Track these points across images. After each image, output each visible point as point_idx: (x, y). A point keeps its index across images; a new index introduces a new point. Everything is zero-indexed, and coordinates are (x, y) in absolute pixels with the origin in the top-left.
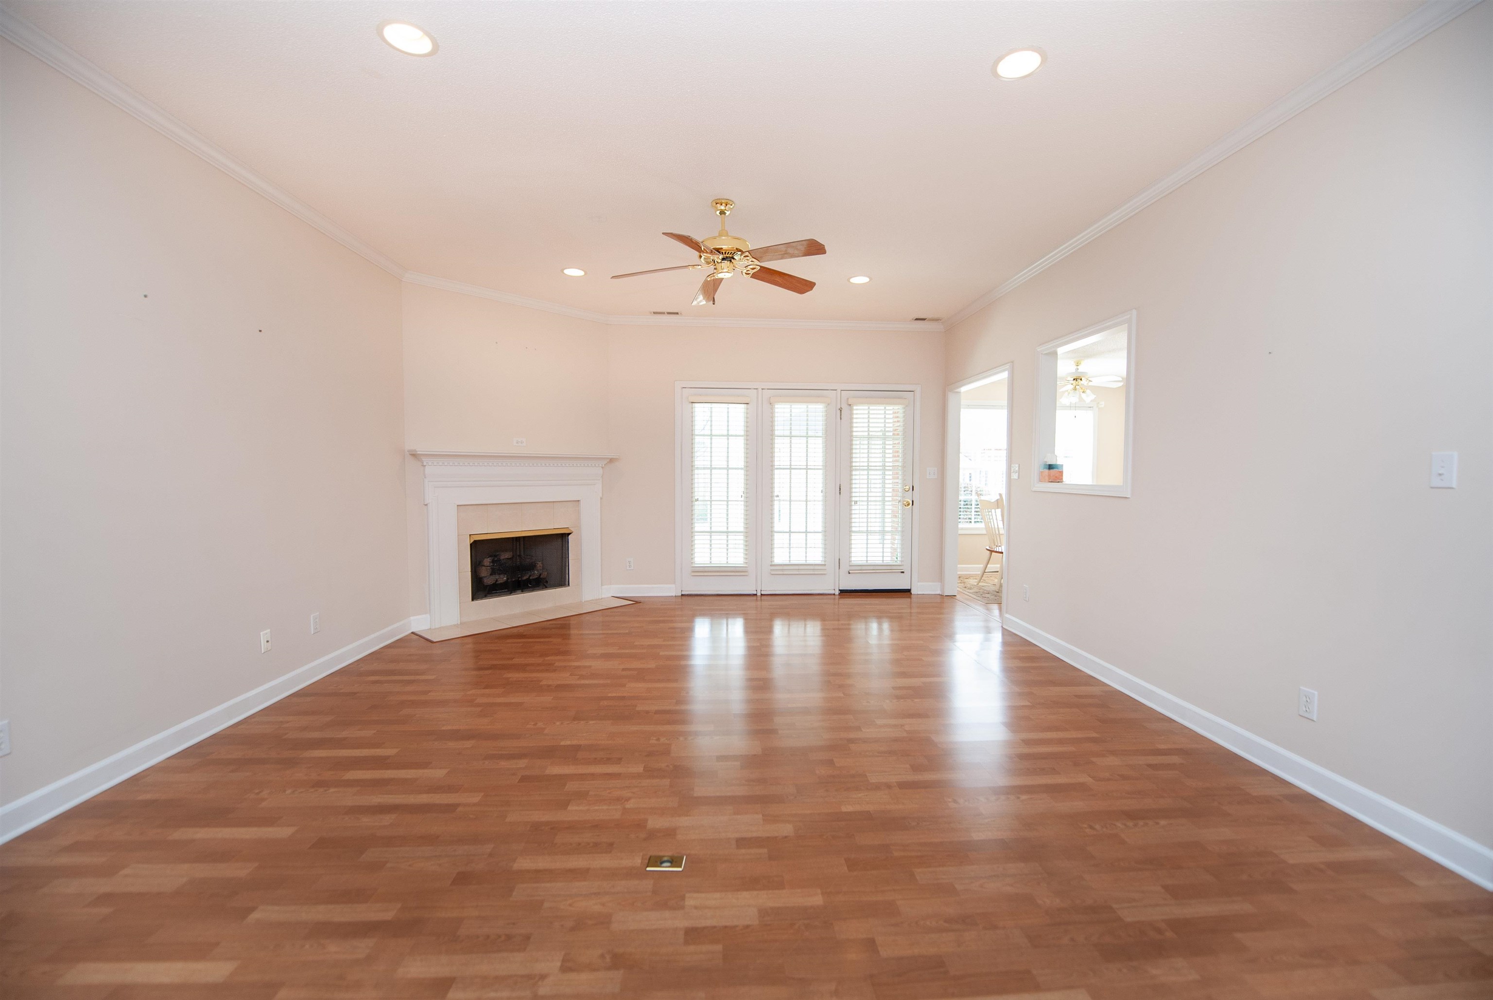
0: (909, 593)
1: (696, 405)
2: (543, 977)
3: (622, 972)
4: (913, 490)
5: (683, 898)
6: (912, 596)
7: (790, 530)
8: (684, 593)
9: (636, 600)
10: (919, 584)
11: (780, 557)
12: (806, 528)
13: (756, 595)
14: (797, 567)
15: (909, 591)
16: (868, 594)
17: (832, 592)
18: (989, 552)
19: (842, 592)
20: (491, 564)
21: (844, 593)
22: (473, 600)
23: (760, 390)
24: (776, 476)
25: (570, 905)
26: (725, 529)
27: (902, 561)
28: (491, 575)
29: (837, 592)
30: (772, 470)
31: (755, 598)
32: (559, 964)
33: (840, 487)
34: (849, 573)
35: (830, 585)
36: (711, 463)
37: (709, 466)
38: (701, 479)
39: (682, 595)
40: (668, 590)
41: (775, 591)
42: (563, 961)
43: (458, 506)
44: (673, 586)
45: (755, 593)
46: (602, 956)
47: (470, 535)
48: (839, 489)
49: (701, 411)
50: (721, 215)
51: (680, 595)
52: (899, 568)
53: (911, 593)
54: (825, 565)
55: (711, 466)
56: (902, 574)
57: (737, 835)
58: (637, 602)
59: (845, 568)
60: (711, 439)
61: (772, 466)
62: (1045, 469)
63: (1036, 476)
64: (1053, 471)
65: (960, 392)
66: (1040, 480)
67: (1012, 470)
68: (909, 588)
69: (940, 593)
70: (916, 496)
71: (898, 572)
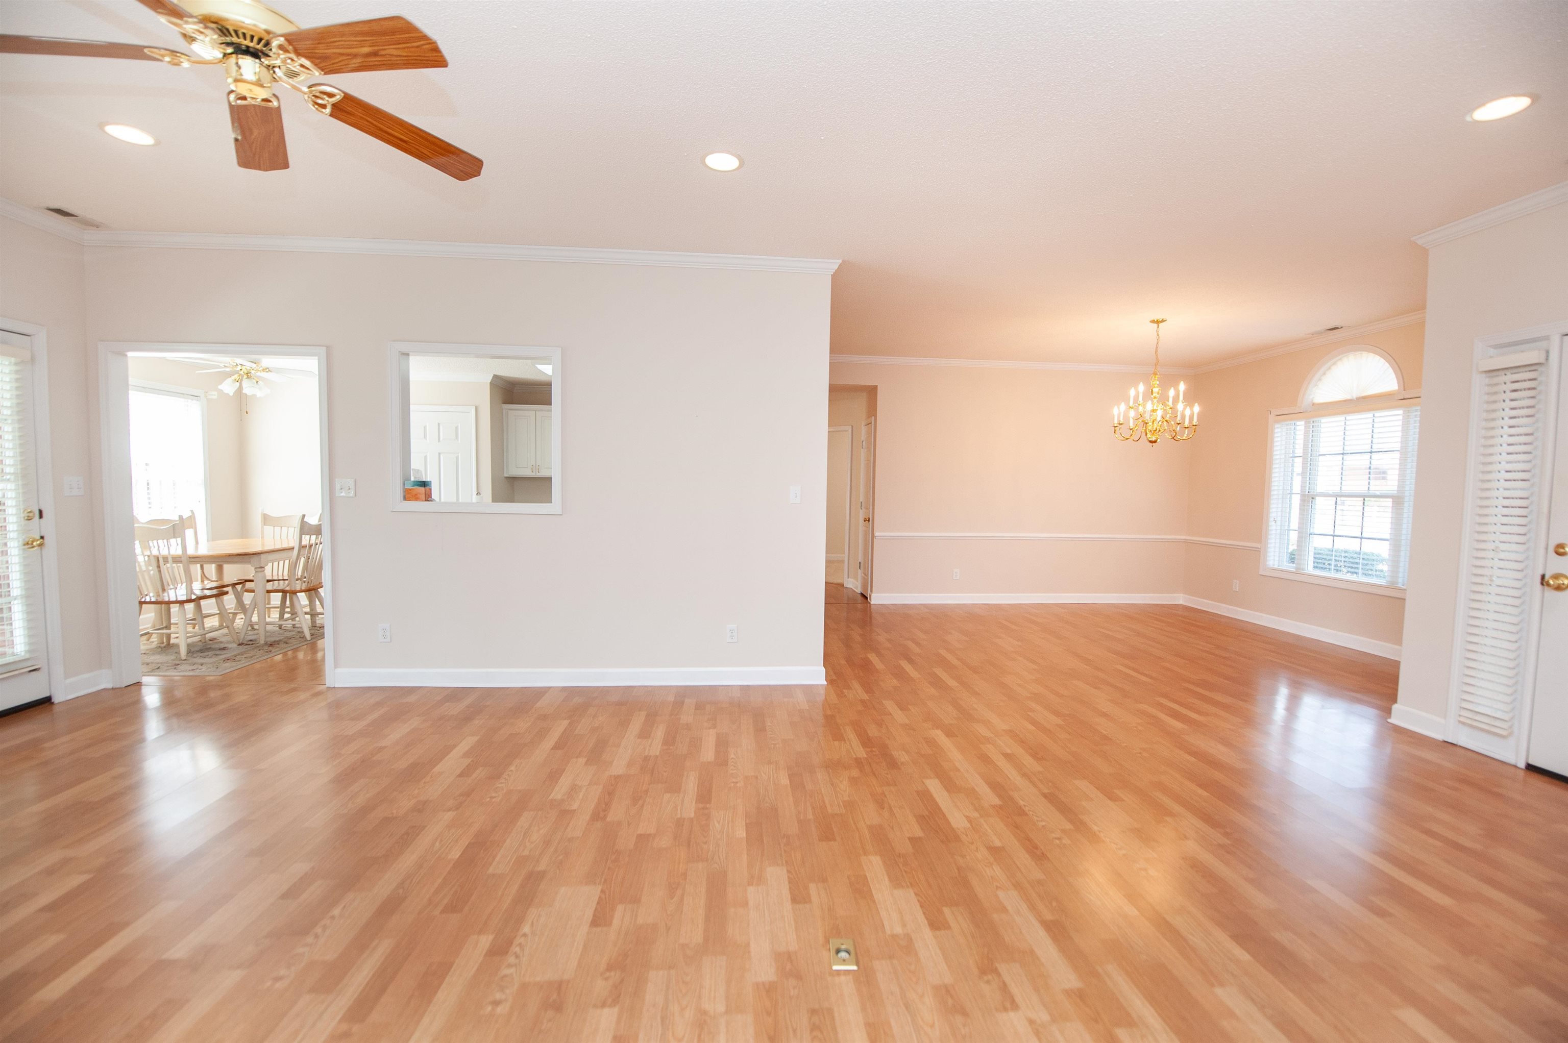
0: (48, 703)
2: (1031, 1022)
3: (997, 965)
4: (40, 516)
5: (894, 936)
6: (57, 707)
10: (65, 681)
15: (48, 700)
25: (932, 1026)
27: (30, 650)
32: (1012, 1014)
42: (1005, 1010)
46: (988, 982)
53: (53, 702)
56: (34, 673)
57: (788, 905)
62: (414, 486)
63: (399, 494)
64: (423, 489)
65: (126, 356)
66: (405, 498)
67: (338, 486)
68: (48, 695)
69: (110, 686)
70: (48, 526)
71: (26, 672)
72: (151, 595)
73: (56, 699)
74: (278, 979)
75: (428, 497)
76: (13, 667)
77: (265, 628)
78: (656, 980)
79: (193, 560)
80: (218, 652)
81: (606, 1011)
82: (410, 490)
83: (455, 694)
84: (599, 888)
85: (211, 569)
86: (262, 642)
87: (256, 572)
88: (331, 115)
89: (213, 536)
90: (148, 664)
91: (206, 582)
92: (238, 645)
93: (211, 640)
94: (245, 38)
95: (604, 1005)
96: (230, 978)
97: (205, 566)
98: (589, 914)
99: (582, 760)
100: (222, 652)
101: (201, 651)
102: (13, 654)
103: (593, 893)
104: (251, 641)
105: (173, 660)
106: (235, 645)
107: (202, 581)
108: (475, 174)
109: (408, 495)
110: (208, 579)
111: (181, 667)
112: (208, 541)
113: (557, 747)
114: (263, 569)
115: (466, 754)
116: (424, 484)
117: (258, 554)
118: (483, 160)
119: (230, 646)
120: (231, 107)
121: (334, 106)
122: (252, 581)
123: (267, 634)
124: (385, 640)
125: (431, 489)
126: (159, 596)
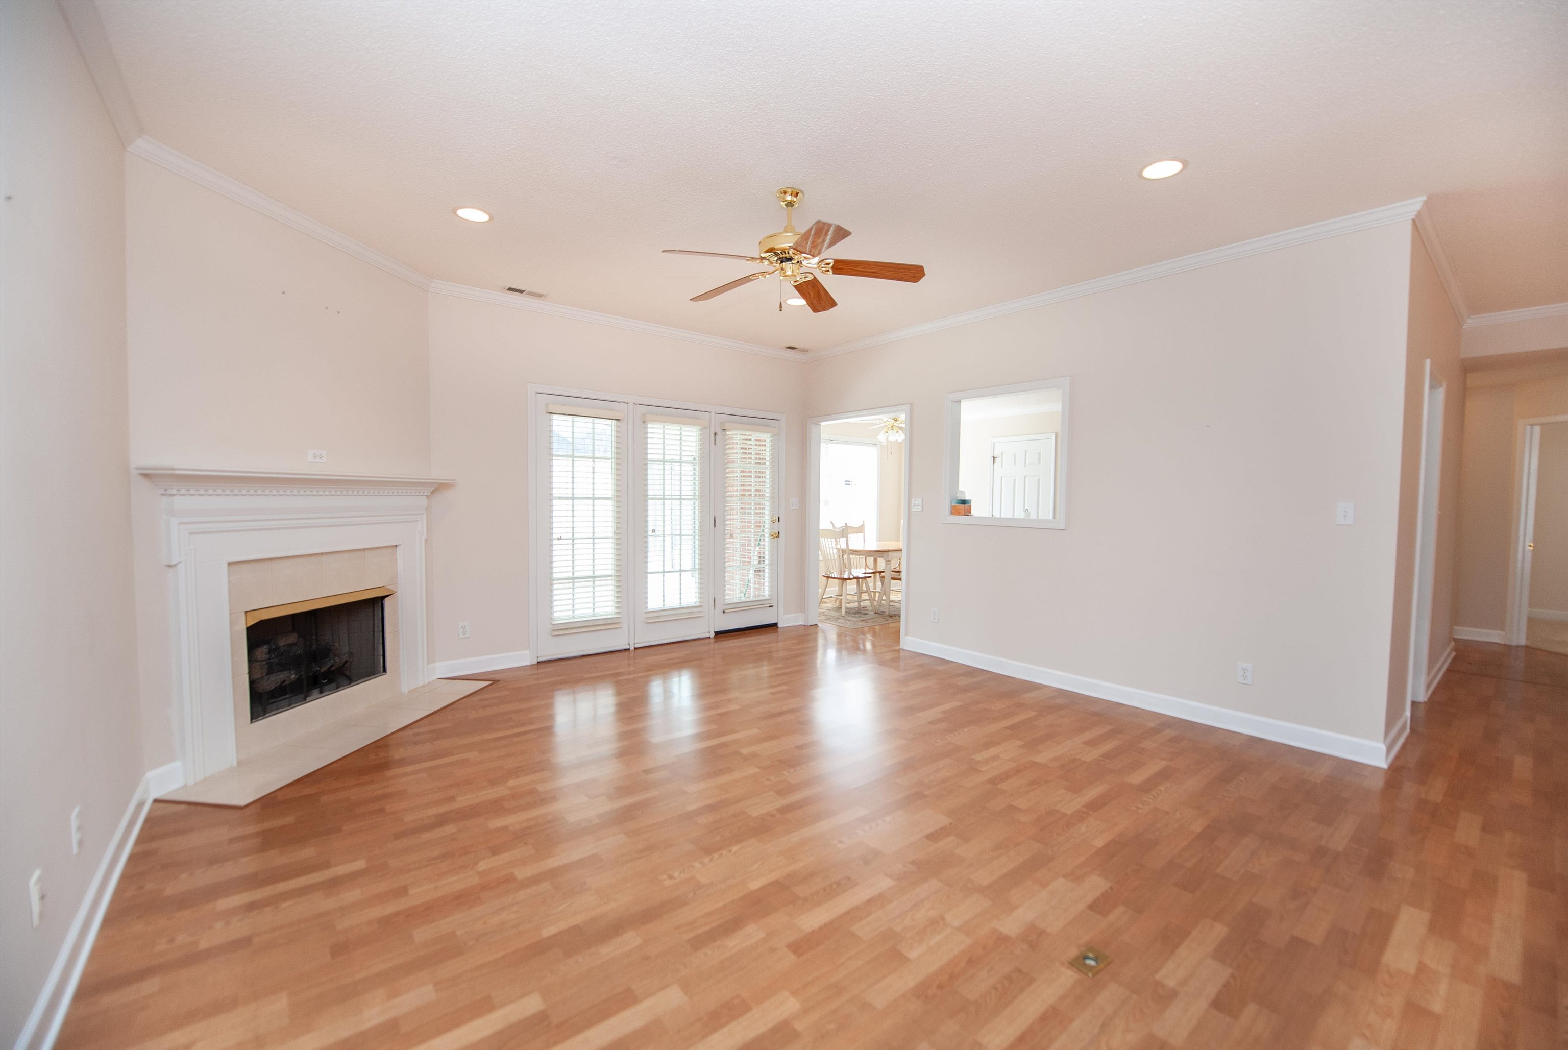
0: (775, 627)
1: (555, 417)
4: (779, 521)
6: (779, 630)
7: (664, 571)
8: (540, 660)
9: (492, 677)
10: (786, 616)
11: (654, 603)
12: (681, 566)
13: (629, 649)
14: (672, 612)
15: (775, 625)
16: (740, 633)
17: (707, 635)
18: (826, 578)
19: (717, 633)
20: (268, 656)
21: (720, 635)
22: (251, 722)
23: (631, 405)
24: (650, 508)
26: (591, 574)
27: (770, 595)
28: (269, 673)
29: (712, 635)
30: (646, 501)
31: (627, 653)
33: (715, 519)
34: (724, 612)
35: (706, 629)
36: (573, 491)
37: (571, 496)
38: (560, 510)
39: (538, 662)
40: (523, 658)
41: (650, 642)
43: (230, 564)
44: (527, 652)
45: (627, 647)
47: (246, 612)
48: (714, 522)
49: (561, 425)
50: (787, 207)
51: (536, 663)
52: (766, 602)
53: (778, 627)
54: (702, 606)
55: (573, 494)
56: (771, 608)
58: (495, 682)
59: (720, 607)
60: (573, 461)
61: (647, 495)
62: (957, 503)
63: (947, 510)
64: (963, 505)
65: (820, 425)
66: (952, 513)
67: (913, 504)
68: (776, 622)
69: (803, 624)
70: (781, 527)
71: (767, 607)
72: (835, 573)
73: (779, 626)
74: (768, 780)
75: (968, 512)
76: (763, 603)
77: (846, 597)
78: (933, 884)
79: (854, 553)
80: (862, 616)
81: (889, 880)
82: (955, 506)
83: (972, 672)
84: (950, 820)
85: (871, 560)
86: (887, 614)
87: (886, 564)
88: (834, 274)
89: (880, 539)
90: (826, 615)
91: (867, 569)
92: (875, 613)
93: (863, 608)
94: (785, 254)
95: (890, 876)
96: (754, 770)
97: (867, 558)
98: (930, 830)
99: (1019, 743)
100: (865, 616)
101: (854, 613)
102: (763, 596)
103: (944, 821)
104: (883, 612)
105: (838, 616)
106: (873, 613)
107: (865, 569)
108: (922, 275)
109: (954, 511)
110: (868, 567)
111: (839, 621)
112: (877, 541)
113: (1010, 728)
114: (890, 563)
115: (944, 712)
116: (964, 502)
117: (887, 551)
118: (922, 265)
119: (870, 613)
120: (795, 287)
121: (832, 268)
122: (883, 572)
123: (891, 607)
124: (934, 621)
125: (970, 506)
126: (841, 574)
